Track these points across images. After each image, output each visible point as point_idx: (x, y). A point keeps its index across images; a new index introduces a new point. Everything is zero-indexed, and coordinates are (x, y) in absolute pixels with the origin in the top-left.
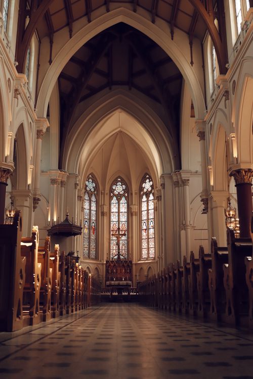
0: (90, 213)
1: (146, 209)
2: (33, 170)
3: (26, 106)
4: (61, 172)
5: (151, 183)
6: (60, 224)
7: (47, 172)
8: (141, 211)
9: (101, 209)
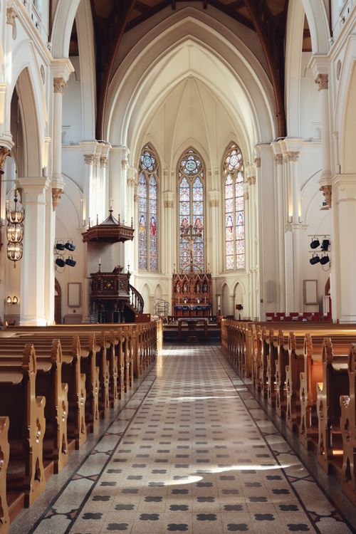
0: (148, 203)
1: (232, 196)
2: (50, 145)
3: (31, 38)
4: (100, 144)
5: (240, 156)
6: (101, 225)
7: (78, 145)
8: (224, 200)
9: (164, 198)
